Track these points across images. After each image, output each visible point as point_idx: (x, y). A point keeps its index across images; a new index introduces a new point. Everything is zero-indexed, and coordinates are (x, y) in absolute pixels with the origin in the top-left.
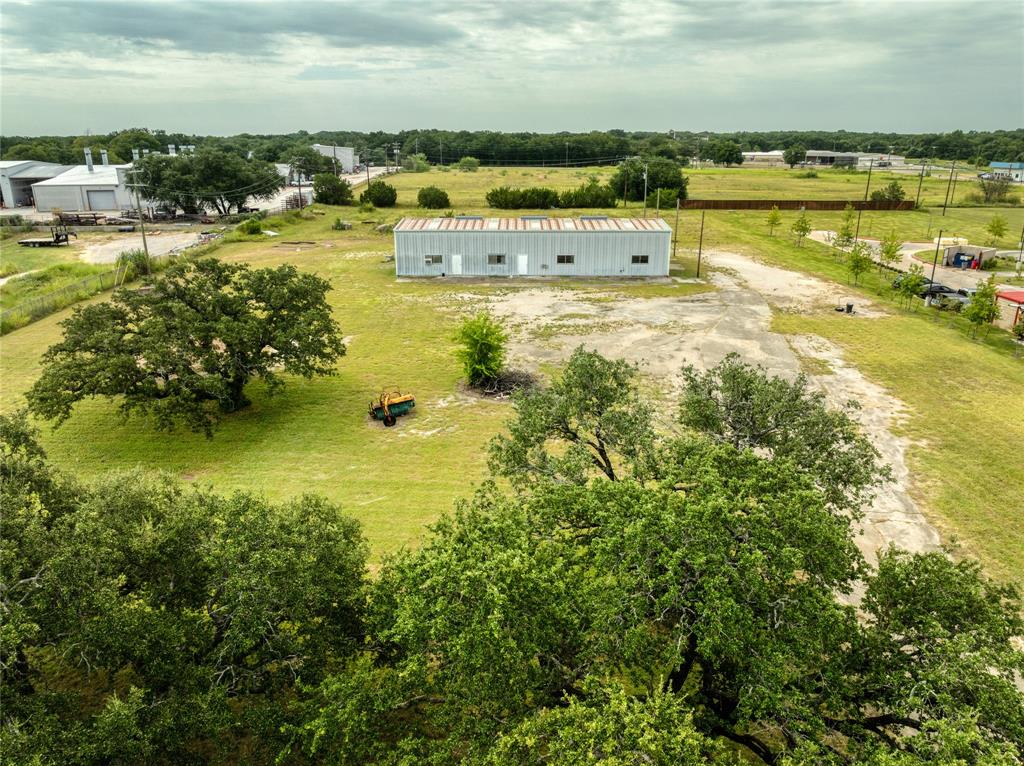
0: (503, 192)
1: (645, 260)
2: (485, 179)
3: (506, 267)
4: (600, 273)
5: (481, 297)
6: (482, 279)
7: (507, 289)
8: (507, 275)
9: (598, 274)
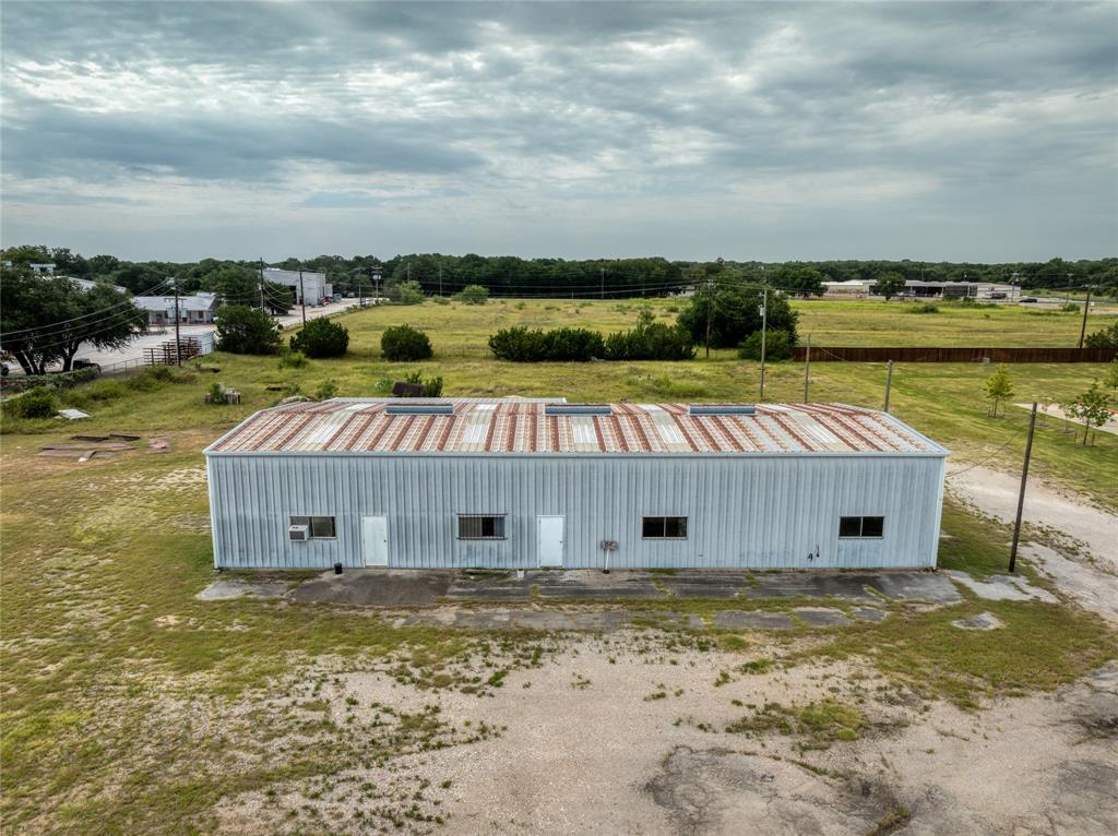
0: (516, 334)
1: (873, 527)
2: (493, 314)
3: (506, 546)
8: (510, 565)
9: (752, 566)
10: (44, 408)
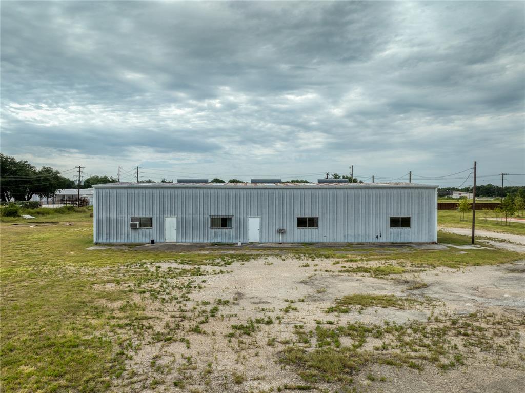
1: (406, 222)
3: (232, 232)
4: (351, 240)
5: (187, 267)
6: (202, 247)
7: (232, 256)
8: (234, 241)
9: (350, 241)
10: (14, 213)
